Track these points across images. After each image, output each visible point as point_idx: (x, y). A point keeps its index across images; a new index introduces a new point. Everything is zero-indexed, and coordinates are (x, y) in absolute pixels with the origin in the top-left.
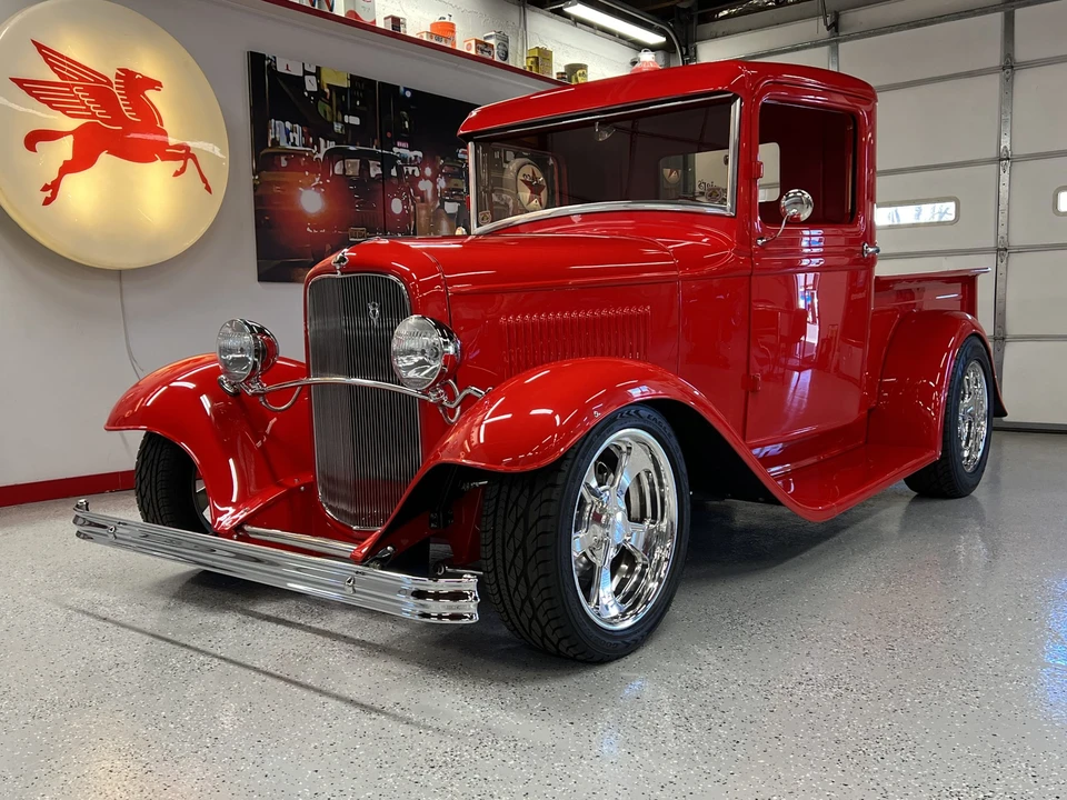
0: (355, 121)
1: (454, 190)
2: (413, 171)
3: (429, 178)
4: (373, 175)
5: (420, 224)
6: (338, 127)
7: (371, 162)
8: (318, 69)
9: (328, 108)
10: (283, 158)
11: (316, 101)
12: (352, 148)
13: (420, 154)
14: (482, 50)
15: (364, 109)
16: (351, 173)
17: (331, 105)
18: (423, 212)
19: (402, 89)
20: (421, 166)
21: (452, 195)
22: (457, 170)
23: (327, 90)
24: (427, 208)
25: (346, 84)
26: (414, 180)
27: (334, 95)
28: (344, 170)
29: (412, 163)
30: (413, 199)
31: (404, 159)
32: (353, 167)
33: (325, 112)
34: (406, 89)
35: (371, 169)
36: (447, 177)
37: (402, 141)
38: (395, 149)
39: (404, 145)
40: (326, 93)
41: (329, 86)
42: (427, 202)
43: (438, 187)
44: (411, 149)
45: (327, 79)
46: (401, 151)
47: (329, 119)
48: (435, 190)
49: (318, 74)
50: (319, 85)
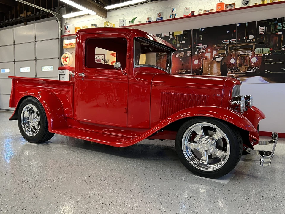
0: (184, 42)
1: (220, 54)
2: (203, 51)
3: (209, 52)
4: (188, 55)
5: (205, 66)
6: (178, 45)
7: (188, 52)
8: (173, 32)
9: (175, 41)
10: (162, 56)
11: (172, 41)
12: (182, 50)
13: (206, 46)
14: (228, 7)
15: (187, 38)
16: (181, 56)
17: (176, 41)
18: (206, 62)
19: (201, 29)
20: (206, 49)
21: (219, 55)
22: (222, 47)
23: (175, 37)
24: (208, 61)
25: (181, 33)
26: (203, 54)
27: (177, 37)
28: (179, 56)
29: (202, 49)
30: (202, 59)
31: (200, 49)
32: (182, 54)
33: (175, 43)
34: (202, 29)
35: (188, 54)
36: (217, 50)
37: (199, 44)
38: (197, 47)
39: (200, 44)
40: (175, 38)
41: (176, 36)
42: (208, 59)
43: (213, 54)
44: (202, 45)
45: (175, 34)
46: (199, 46)
47: (175, 44)
48: (212, 55)
49: (173, 34)
50: (173, 36)
